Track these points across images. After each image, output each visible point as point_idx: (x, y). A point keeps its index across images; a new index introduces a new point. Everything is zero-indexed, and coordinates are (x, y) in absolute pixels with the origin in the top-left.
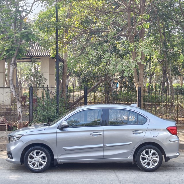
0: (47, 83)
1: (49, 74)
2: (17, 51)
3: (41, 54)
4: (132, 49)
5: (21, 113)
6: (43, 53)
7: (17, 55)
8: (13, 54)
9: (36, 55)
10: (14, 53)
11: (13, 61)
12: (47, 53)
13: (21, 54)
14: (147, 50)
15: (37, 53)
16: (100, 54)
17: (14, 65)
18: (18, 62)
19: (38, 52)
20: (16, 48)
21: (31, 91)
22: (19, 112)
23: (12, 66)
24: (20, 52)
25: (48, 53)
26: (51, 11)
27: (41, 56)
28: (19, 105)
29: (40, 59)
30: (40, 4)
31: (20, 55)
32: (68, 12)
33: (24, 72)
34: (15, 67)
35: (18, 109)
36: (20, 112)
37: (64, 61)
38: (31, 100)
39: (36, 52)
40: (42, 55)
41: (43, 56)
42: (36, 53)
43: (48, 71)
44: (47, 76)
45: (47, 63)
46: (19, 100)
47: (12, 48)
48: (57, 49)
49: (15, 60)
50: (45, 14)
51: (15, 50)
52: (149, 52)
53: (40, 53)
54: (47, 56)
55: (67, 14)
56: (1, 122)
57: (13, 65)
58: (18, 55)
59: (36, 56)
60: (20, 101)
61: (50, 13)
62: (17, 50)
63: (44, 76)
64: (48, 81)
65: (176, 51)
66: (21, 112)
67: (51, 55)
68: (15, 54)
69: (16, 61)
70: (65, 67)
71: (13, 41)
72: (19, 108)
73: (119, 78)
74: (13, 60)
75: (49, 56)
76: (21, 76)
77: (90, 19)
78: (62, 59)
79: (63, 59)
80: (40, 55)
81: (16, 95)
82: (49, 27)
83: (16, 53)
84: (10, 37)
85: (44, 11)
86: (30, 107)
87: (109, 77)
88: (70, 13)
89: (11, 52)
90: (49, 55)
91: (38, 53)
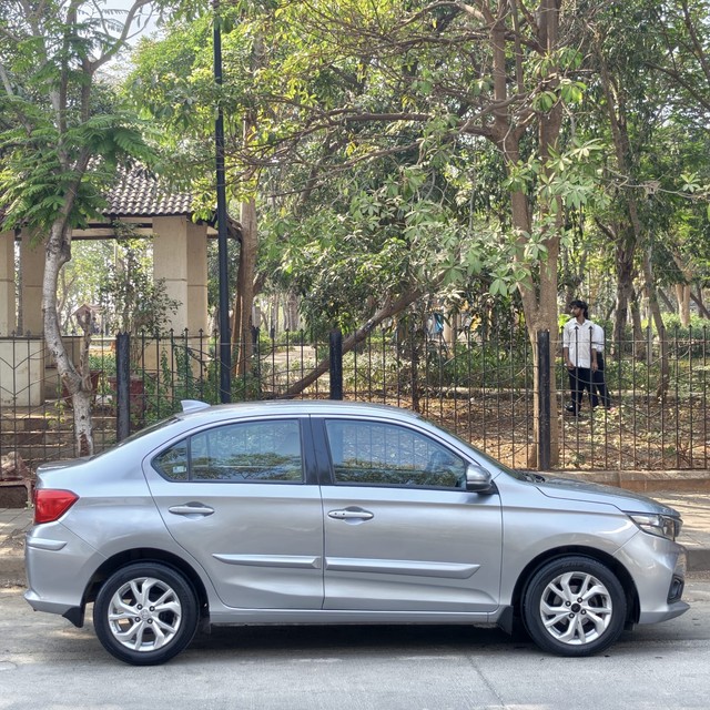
0: (178, 321)
1: (186, 283)
2: (70, 198)
3: (156, 209)
4: (519, 185)
5: (90, 440)
6: (162, 205)
7: (70, 213)
8: (55, 208)
9: (137, 211)
10: (59, 206)
11: (55, 235)
12: (178, 204)
13: (87, 207)
14: (578, 188)
15: (138, 205)
16: (394, 205)
17: (62, 252)
18: (73, 239)
19: (143, 199)
20: (69, 183)
21: (121, 353)
22: (84, 436)
23: (52, 256)
24: (82, 200)
25: (182, 203)
26: (186, 41)
27: (153, 215)
28: (80, 405)
29: (149, 226)
30: (154, 13)
31: (83, 212)
32: (255, 42)
33: (75, 277)
34: (63, 259)
35: (77, 422)
36: (87, 433)
37: (244, 233)
38: (123, 386)
39: (134, 198)
40: (161, 210)
41: (161, 214)
42: (134, 203)
43: (183, 273)
44: (178, 291)
45: (179, 241)
46: (80, 389)
47: (51, 186)
48: (220, 186)
49: (64, 230)
50: (164, 53)
51: (62, 194)
52: (586, 196)
53: (150, 204)
54: (177, 214)
55: (253, 50)
56: (8, 473)
57: (57, 250)
58: (73, 213)
59: (137, 215)
60: (86, 391)
61: (181, 49)
62: (71, 193)
63: (166, 292)
64: (183, 310)
65: (692, 190)
66: (92, 435)
67: (193, 209)
68: (65, 211)
69: (69, 237)
70: (245, 257)
71: (54, 157)
72: (83, 417)
73: (459, 297)
74: (56, 229)
75: (185, 213)
76: (65, 294)
77: (336, 70)
78: (234, 225)
79: (239, 225)
80: (153, 210)
81: (70, 369)
82: (190, 102)
83: (65, 204)
84: (44, 145)
85: (157, 40)
86: (118, 416)
87: (419, 293)
88: (263, 48)
89: (47, 202)
90: (185, 209)
91: (141, 203)
